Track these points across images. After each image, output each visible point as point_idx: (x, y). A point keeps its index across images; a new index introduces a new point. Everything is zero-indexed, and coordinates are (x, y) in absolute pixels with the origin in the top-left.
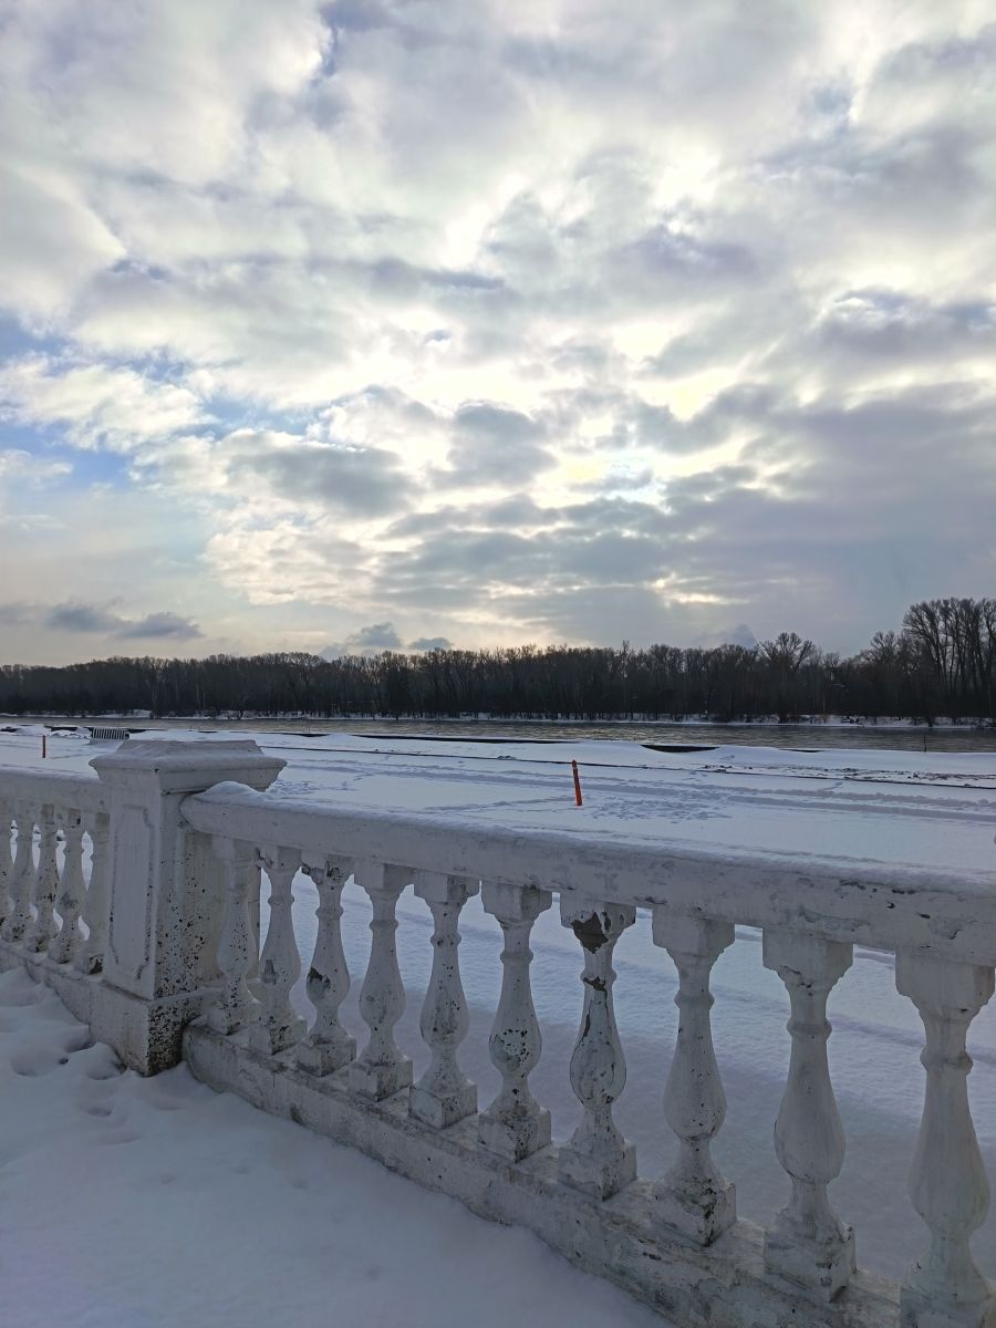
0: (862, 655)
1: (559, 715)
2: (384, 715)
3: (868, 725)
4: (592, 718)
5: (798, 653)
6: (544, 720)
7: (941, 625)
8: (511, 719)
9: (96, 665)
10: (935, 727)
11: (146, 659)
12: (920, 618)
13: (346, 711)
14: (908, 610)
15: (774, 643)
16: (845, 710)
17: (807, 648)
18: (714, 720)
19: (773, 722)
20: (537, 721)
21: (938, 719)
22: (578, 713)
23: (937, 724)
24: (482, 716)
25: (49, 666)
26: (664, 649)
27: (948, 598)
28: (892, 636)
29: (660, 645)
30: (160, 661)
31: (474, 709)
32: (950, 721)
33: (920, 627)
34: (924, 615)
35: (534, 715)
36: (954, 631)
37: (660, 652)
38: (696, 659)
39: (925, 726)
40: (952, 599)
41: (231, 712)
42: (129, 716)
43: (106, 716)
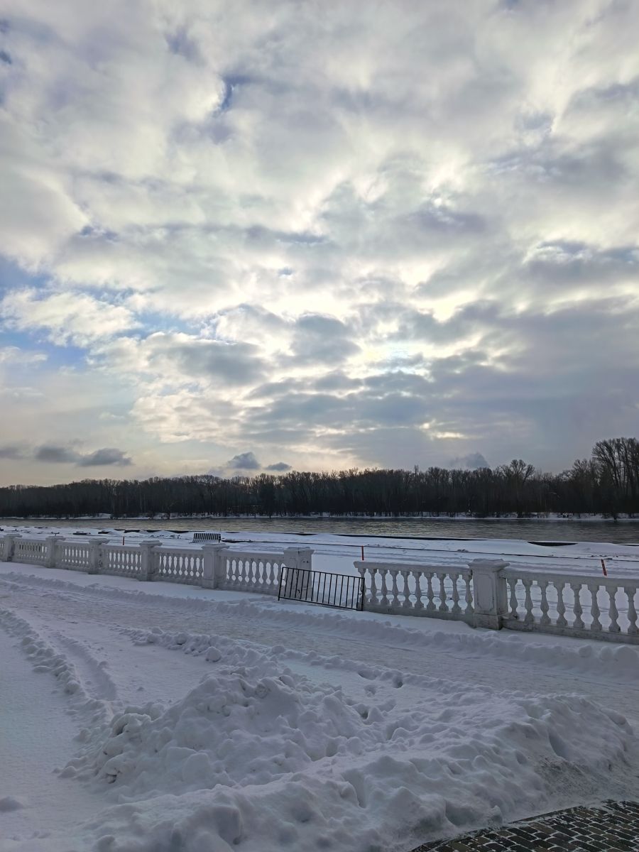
0: (564, 473)
1: (375, 513)
2: (261, 514)
3: (575, 519)
4: (396, 515)
5: (525, 472)
6: (366, 517)
7: (616, 454)
8: (344, 517)
9: (74, 485)
10: (618, 520)
11: (106, 481)
12: (603, 450)
13: (236, 512)
14: (594, 445)
15: (509, 466)
16: (559, 510)
17: (530, 470)
18: (475, 516)
19: (513, 517)
20: (361, 517)
21: (620, 515)
22: (387, 512)
23: (619, 518)
24: (325, 515)
25: (39, 486)
26: (437, 470)
27: (619, 437)
28: (586, 462)
29: (434, 468)
30: (114, 481)
31: (320, 510)
32: (627, 516)
33: (603, 456)
34: (605, 449)
35: (359, 513)
36: (624, 459)
37: (435, 472)
38: (458, 476)
39: (612, 519)
40: (622, 439)
41: (163, 514)
42: (96, 518)
43: (82, 518)
